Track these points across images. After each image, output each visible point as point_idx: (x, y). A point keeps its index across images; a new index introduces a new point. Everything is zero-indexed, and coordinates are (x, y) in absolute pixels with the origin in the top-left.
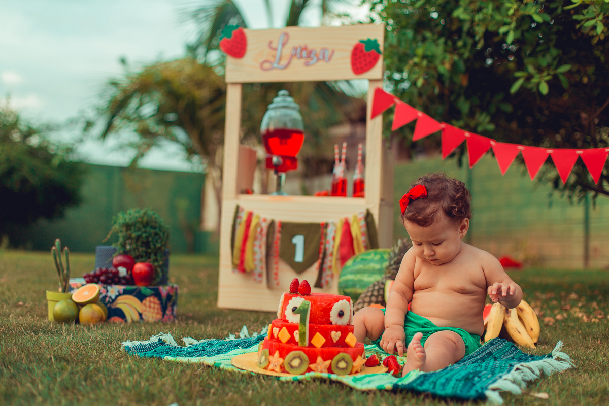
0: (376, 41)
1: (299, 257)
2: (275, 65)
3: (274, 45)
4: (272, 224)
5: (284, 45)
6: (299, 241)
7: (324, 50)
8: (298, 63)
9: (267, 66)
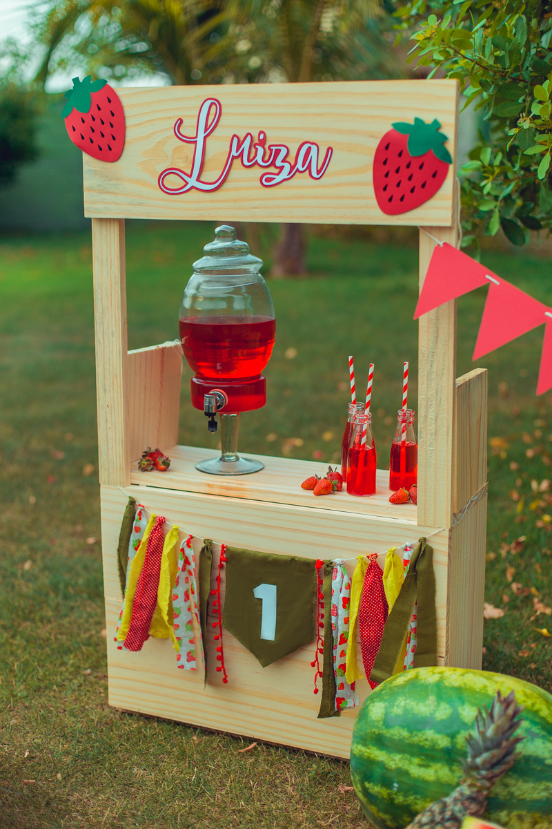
0: (436, 125)
1: (268, 631)
2: (192, 182)
3: (187, 131)
4: (208, 549)
5: (210, 130)
6: (267, 594)
7: (307, 146)
8: (245, 178)
9: (173, 181)
